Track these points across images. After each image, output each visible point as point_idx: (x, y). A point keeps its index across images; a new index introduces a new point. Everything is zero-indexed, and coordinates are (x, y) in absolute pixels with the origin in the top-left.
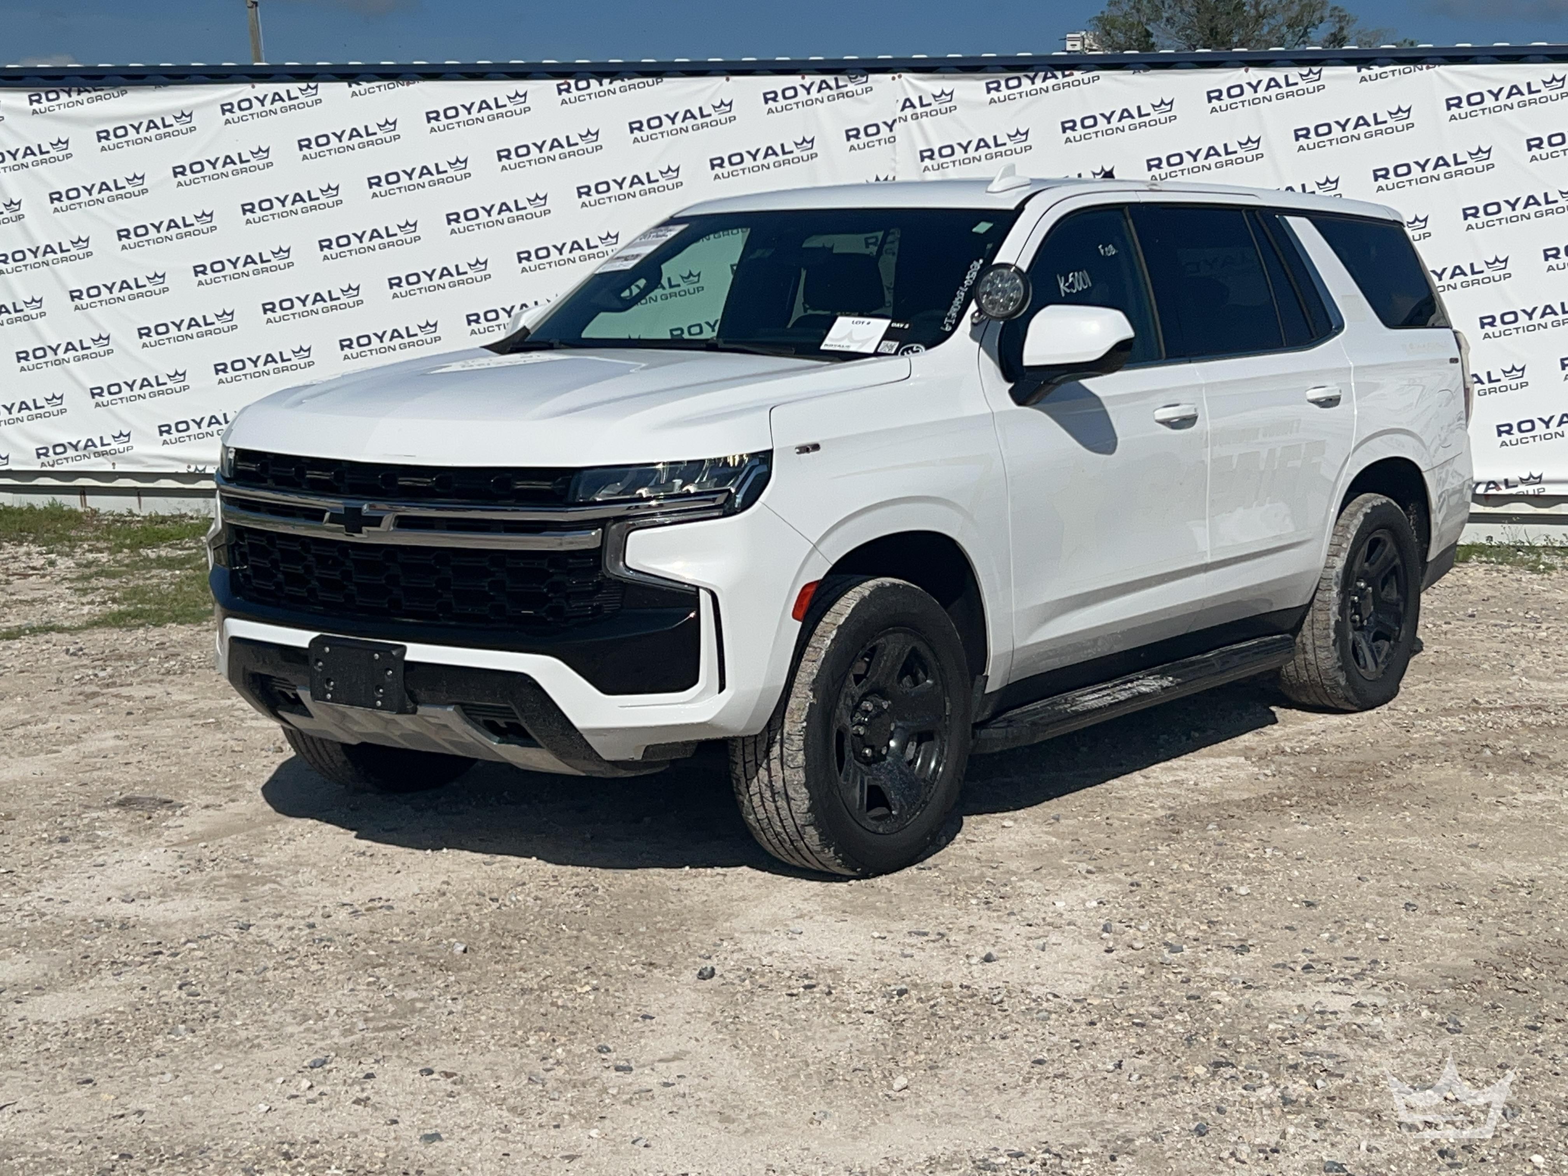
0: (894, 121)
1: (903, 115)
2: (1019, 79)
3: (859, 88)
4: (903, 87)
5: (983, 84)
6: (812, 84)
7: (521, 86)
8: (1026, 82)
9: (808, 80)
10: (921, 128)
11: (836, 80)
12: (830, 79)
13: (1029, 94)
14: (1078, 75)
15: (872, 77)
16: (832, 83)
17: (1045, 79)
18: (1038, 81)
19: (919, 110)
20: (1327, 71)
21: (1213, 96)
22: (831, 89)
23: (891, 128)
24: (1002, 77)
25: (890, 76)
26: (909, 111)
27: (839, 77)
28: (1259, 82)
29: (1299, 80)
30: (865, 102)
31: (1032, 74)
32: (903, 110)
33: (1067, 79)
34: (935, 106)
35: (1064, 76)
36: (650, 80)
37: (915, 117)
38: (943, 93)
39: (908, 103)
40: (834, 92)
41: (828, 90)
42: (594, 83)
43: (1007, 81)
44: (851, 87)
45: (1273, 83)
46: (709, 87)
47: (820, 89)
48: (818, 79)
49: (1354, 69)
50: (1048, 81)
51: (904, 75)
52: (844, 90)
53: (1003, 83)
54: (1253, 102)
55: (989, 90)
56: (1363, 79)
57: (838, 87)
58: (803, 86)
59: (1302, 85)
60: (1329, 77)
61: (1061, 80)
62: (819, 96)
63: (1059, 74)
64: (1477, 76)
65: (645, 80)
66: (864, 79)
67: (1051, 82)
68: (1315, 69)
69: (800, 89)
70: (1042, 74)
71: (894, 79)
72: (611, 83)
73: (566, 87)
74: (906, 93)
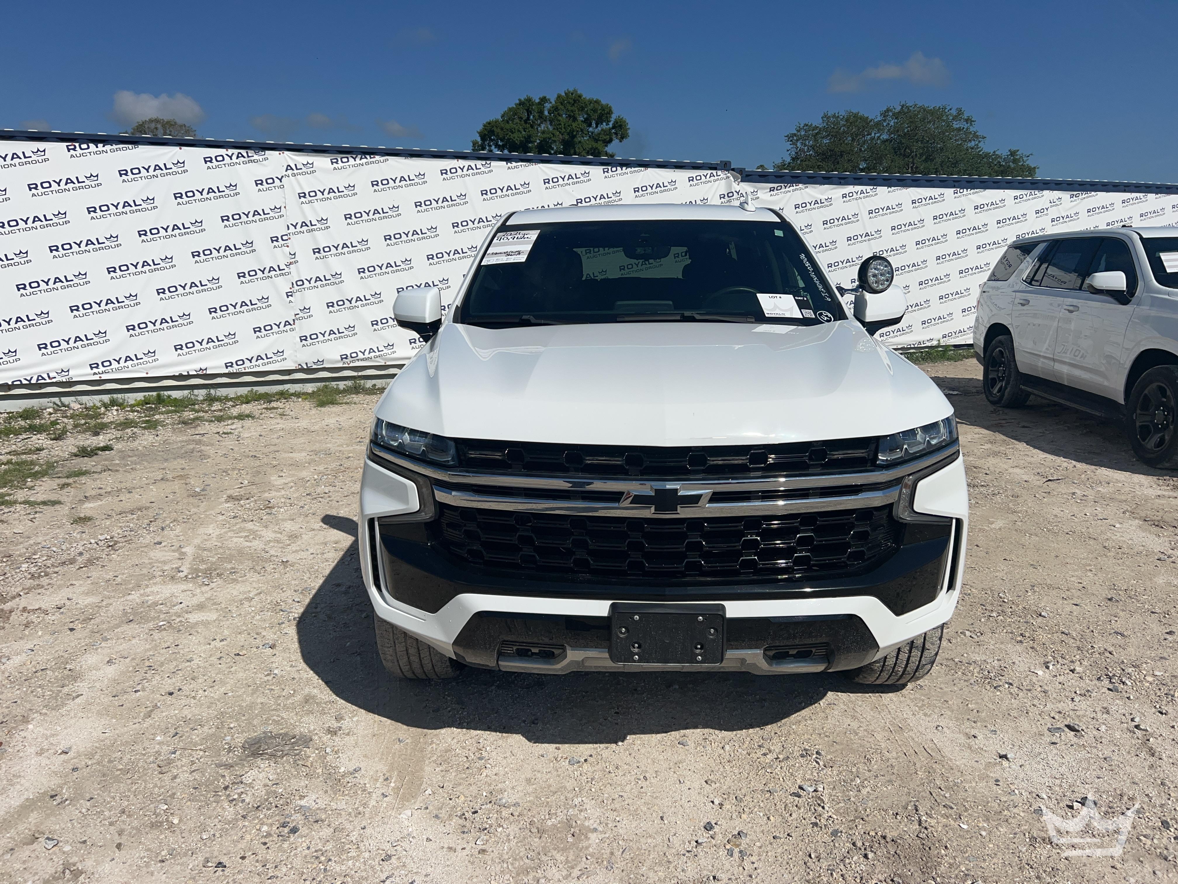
0: (282, 177)
1: (287, 173)
2: (348, 158)
3: (261, 158)
4: (286, 159)
5: (329, 159)
6: (233, 154)
7: (41, 145)
8: (351, 160)
9: (230, 152)
10: (297, 179)
11: (247, 152)
12: (244, 152)
13: (354, 166)
14: (377, 158)
15: (267, 152)
16: (245, 154)
17: (361, 159)
18: (358, 159)
19: (296, 171)
20: (494, 163)
21: (443, 172)
22: (244, 157)
23: (281, 180)
24: (339, 157)
25: (278, 152)
26: (290, 172)
27: (249, 151)
28: (464, 167)
29: (481, 167)
30: (264, 165)
31: (354, 156)
32: (286, 171)
33: (372, 160)
34: (304, 169)
35: (371, 158)
36: (130, 146)
37: (294, 175)
38: (308, 163)
39: (289, 168)
40: (247, 159)
41: (242, 158)
42: (92, 145)
43: (341, 159)
44: (256, 157)
45: (470, 168)
46: (171, 152)
47: (238, 157)
48: (236, 151)
49: (505, 163)
50: (362, 160)
51: (286, 152)
52: (252, 158)
53: (339, 160)
54: (461, 176)
55: (332, 163)
56: (509, 168)
57: (248, 157)
58: (227, 155)
59: (483, 169)
60: (495, 166)
61: (369, 160)
62: (238, 161)
63: (368, 157)
64: (554, 169)
65: (127, 146)
66: (263, 153)
67: (364, 161)
68: (488, 162)
69: (225, 157)
70: (359, 156)
71: (280, 154)
72: (104, 146)
73: (73, 147)
74: (287, 162)
